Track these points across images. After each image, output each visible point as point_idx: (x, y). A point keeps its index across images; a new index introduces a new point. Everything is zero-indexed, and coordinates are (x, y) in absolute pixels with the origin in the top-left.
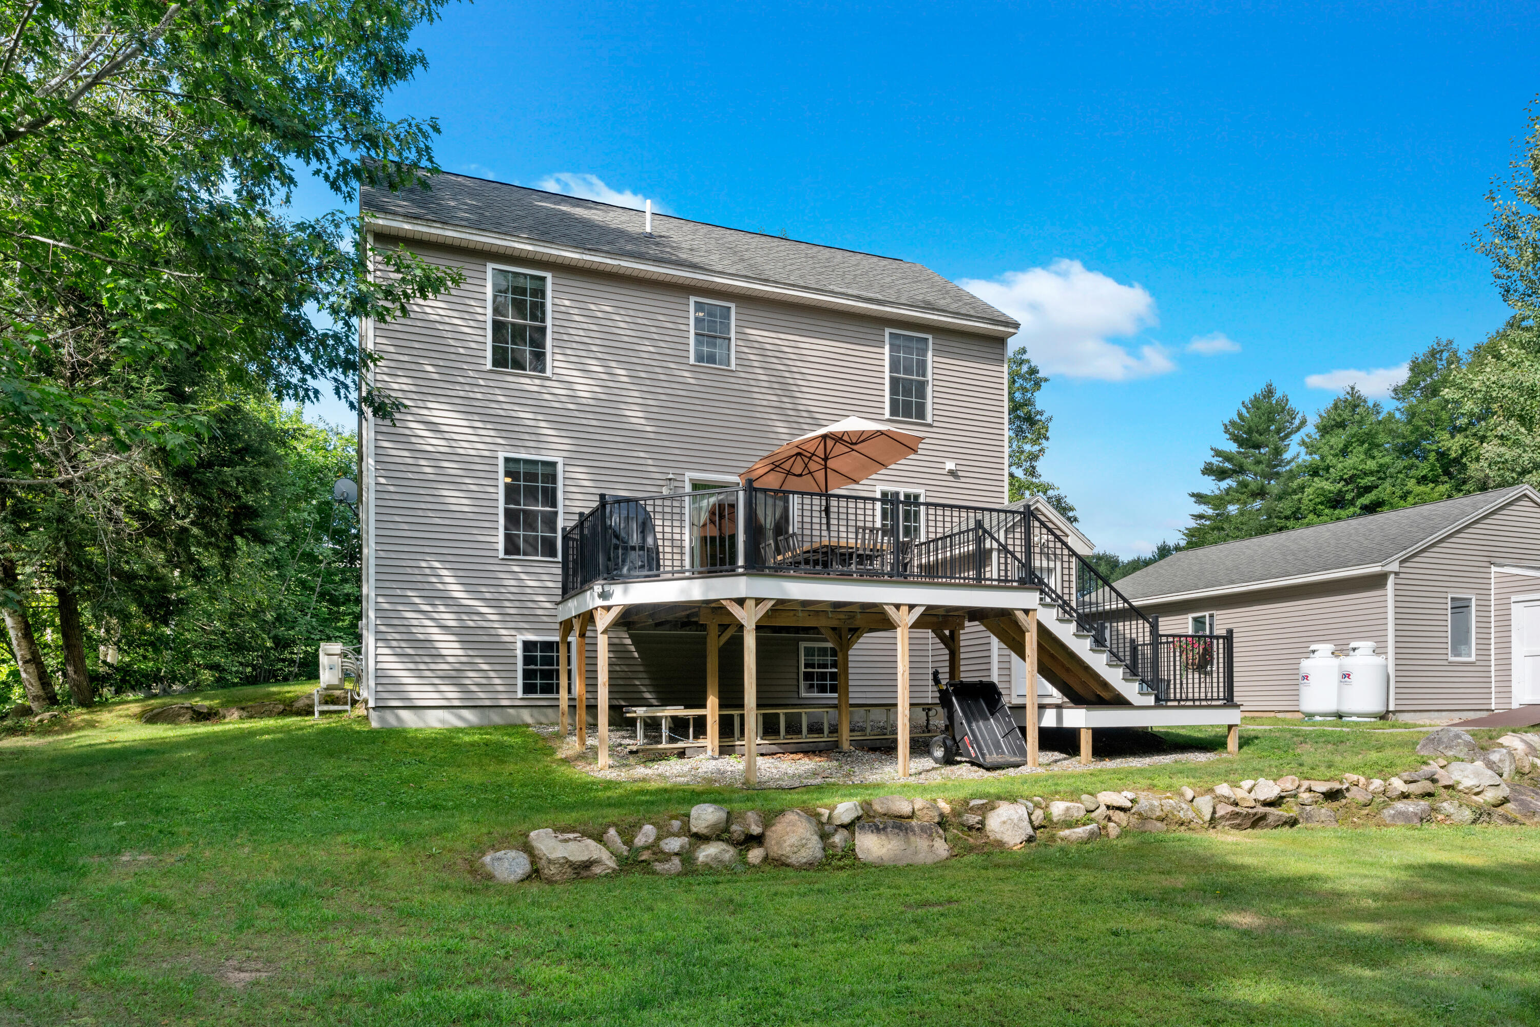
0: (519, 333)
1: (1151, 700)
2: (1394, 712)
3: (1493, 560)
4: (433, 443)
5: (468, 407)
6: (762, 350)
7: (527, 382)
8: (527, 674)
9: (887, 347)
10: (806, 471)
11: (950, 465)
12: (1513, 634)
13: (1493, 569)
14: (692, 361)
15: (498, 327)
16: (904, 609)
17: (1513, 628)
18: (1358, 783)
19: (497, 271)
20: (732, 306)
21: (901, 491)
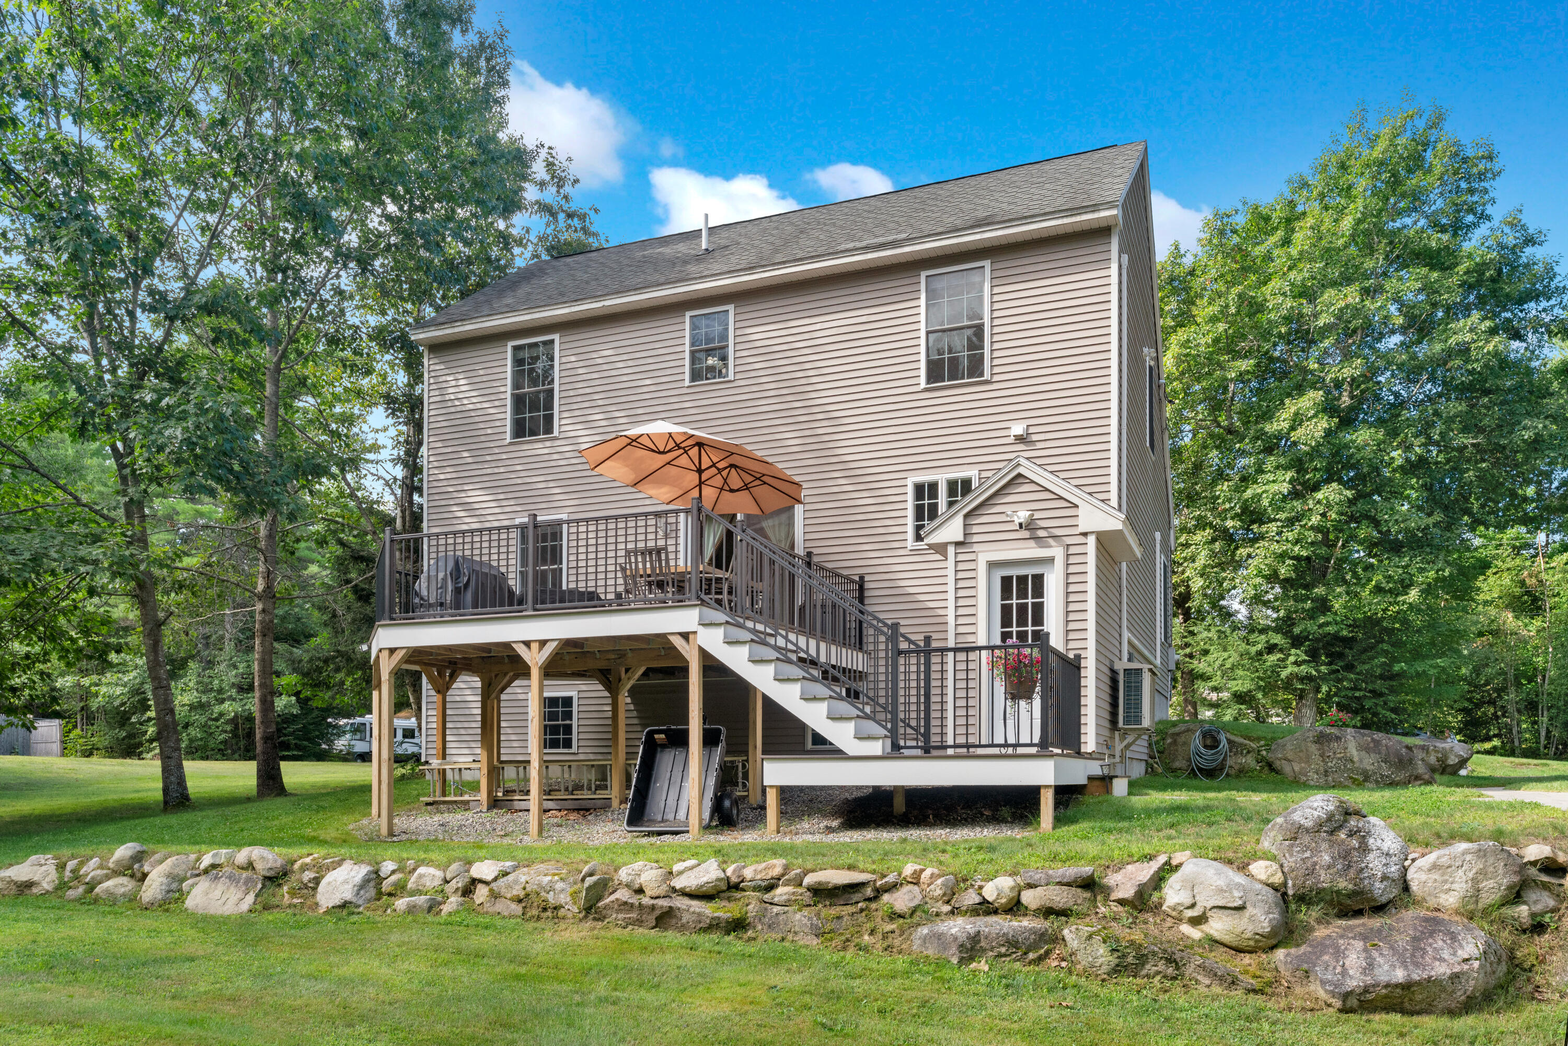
0: (534, 401)
5: (492, 482)
9: (923, 297)
10: (726, 487)
11: (1018, 429)
14: (687, 382)
15: (517, 402)
18: (915, 880)
19: (516, 348)
20: (731, 308)
21: (942, 478)
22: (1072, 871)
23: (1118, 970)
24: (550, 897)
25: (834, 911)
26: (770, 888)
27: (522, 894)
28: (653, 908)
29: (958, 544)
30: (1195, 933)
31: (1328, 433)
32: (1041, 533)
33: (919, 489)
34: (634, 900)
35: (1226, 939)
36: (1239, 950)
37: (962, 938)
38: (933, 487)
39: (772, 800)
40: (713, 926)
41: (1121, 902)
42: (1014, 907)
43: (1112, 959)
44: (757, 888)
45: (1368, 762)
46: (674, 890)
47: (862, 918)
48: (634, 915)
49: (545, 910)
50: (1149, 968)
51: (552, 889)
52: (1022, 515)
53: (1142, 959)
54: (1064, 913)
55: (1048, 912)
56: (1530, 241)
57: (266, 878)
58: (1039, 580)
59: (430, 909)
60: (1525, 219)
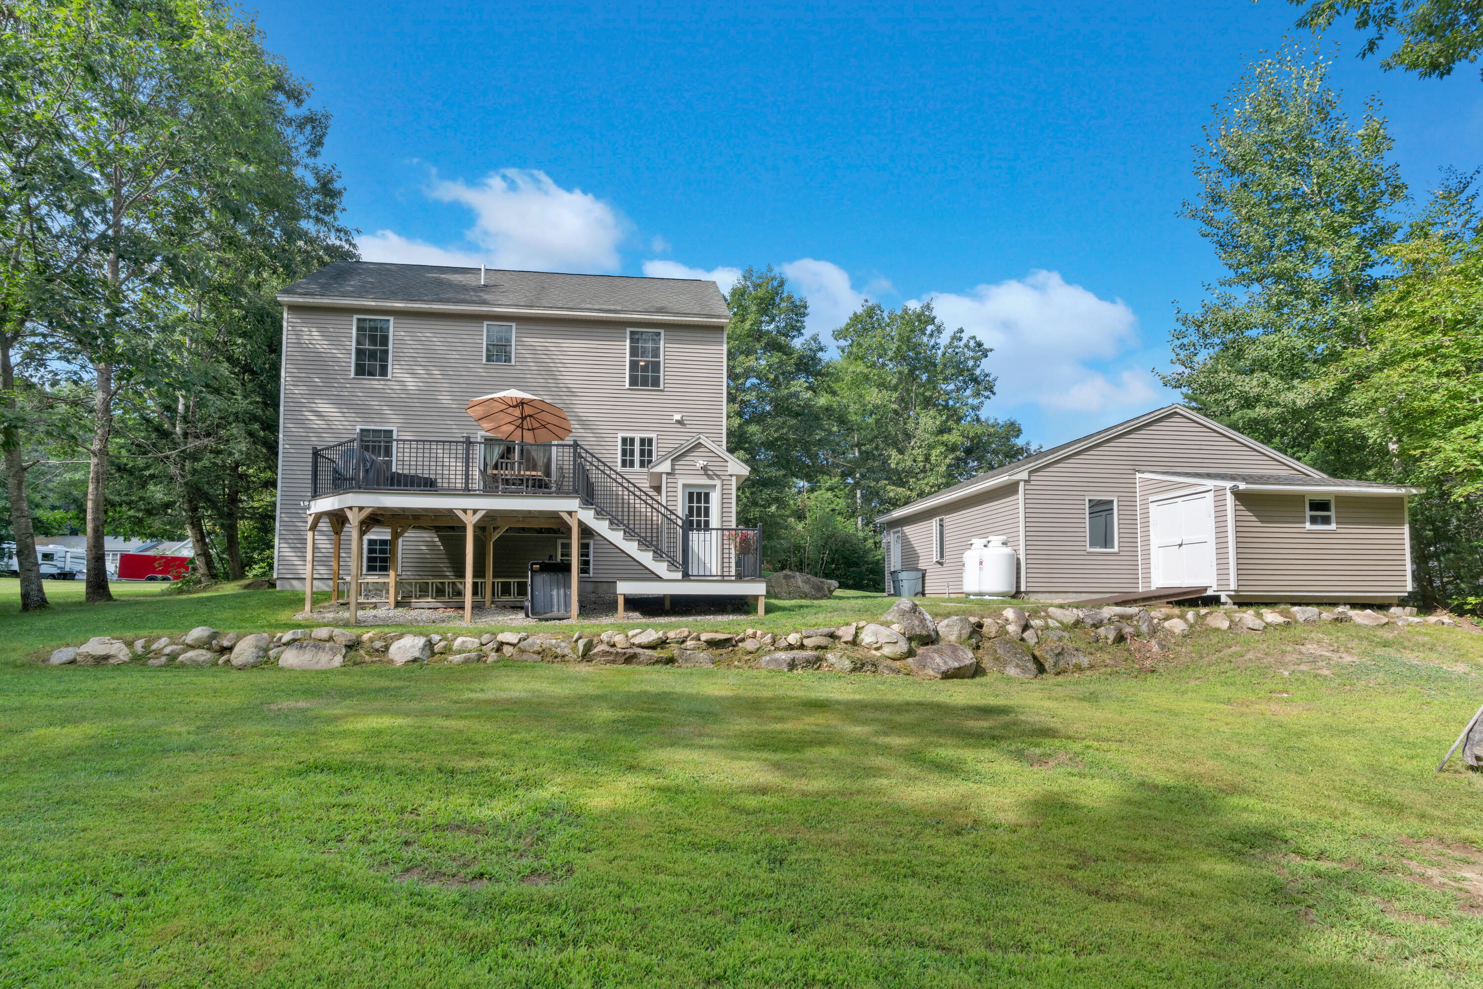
0: (373, 355)
1: (679, 575)
2: (1026, 593)
3: (1137, 468)
4: (318, 423)
5: (339, 402)
6: (533, 350)
7: (376, 383)
8: (370, 560)
9: (628, 341)
11: (677, 417)
12: (1151, 529)
13: (1138, 475)
14: (484, 361)
15: (360, 353)
16: (470, 513)
17: (1151, 524)
18: (754, 636)
19: (359, 320)
20: (514, 325)
21: (637, 436)
22: (826, 630)
23: (854, 670)
24: (558, 650)
25: (719, 651)
26: (683, 642)
27: (540, 650)
28: (625, 654)
29: (668, 474)
30: (878, 654)
31: (740, 426)
32: (710, 473)
33: (624, 440)
34: (612, 650)
35: (890, 655)
36: (894, 659)
37: (788, 660)
38: (632, 440)
39: (621, 601)
40: (658, 661)
41: (846, 643)
42: (802, 647)
43: (852, 666)
44: (677, 642)
45: (806, 588)
46: (633, 644)
47: (731, 655)
48: (611, 658)
49: (556, 657)
50: (865, 668)
51: (559, 646)
52: (701, 463)
53: (863, 665)
54: (825, 648)
55: (818, 648)
56: (821, 349)
57: (347, 646)
58: (707, 495)
59: (479, 660)
60: (820, 338)
